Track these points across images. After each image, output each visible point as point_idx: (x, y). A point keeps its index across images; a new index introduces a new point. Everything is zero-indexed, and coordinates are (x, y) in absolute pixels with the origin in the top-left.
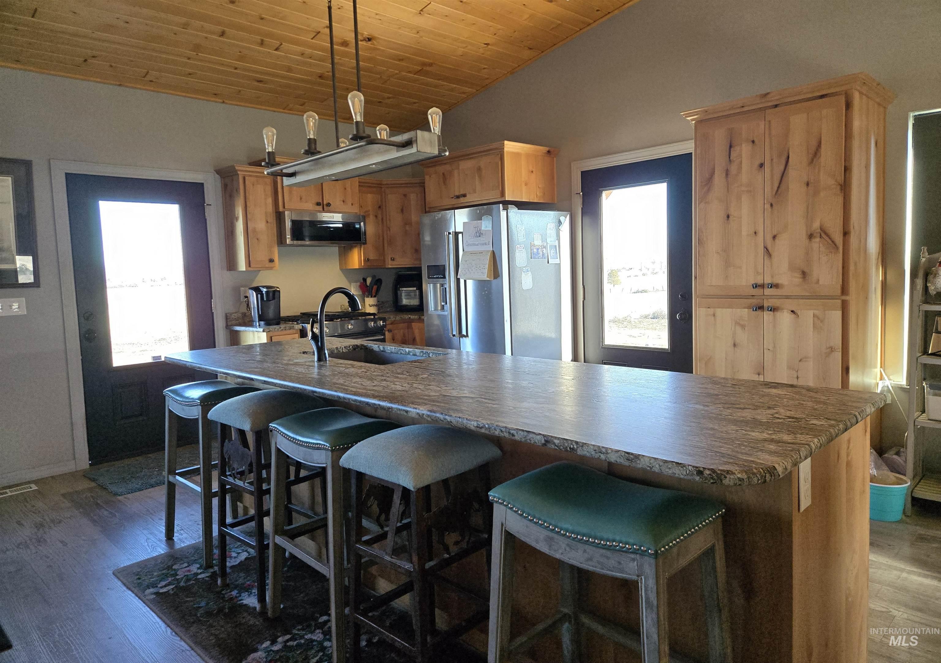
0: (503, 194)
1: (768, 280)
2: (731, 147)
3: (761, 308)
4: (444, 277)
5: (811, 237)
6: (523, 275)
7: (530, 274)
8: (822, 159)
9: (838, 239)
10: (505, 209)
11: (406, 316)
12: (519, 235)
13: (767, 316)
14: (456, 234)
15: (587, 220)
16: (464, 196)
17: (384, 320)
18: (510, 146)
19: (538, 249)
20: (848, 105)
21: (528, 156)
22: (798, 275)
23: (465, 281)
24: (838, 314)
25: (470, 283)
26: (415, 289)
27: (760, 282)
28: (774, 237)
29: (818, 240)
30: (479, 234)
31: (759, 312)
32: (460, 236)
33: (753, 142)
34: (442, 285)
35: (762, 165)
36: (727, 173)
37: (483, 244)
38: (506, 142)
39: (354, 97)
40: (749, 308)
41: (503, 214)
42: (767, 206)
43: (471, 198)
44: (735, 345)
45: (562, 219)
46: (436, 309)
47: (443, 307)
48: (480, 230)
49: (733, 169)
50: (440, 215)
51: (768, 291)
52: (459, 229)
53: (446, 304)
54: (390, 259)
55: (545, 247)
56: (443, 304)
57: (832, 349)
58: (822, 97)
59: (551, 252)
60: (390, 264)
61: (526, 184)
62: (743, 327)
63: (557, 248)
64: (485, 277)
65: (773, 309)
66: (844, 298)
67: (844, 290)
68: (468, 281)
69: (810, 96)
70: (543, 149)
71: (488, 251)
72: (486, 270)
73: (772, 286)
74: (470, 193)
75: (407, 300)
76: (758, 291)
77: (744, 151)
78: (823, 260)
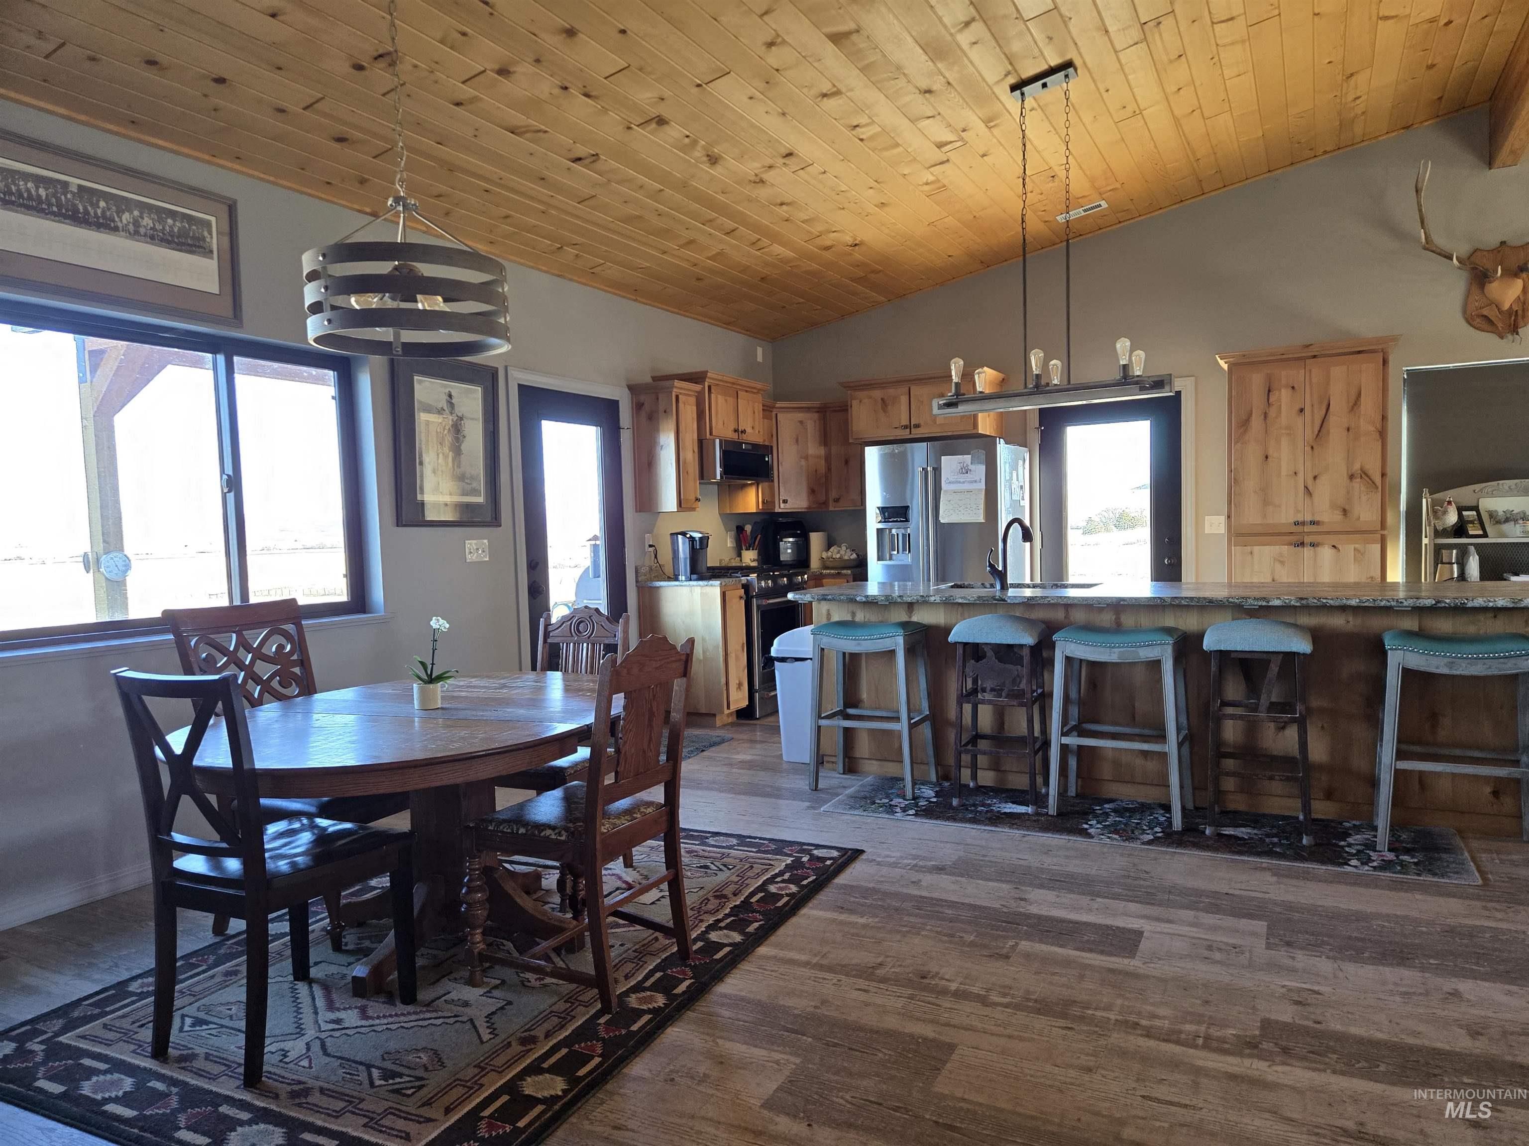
0: (975, 425)
1: (1308, 518)
2: (1269, 391)
3: (1301, 544)
5: (1352, 477)
8: (1362, 408)
9: (1378, 480)
13: (1307, 551)
14: (934, 470)
16: (917, 426)
20: (1385, 362)
22: (1339, 512)
26: (800, 539)
27: (1301, 519)
28: (1315, 478)
29: (1358, 480)
30: (966, 470)
31: (1300, 549)
33: (1293, 388)
35: (1302, 410)
36: (1266, 415)
40: (1288, 544)
42: (1308, 448)
44: (1274, 580)
45: (1026, 455)
49: (1272, 412)
51: (1308, 528)
58: (1359, 352)
62: (1282, 563)
63: (1024, 488)
65: (1314, 545)
66: (1383, 532)
67: (1382, 525)
69: (1346, 351)
73: (1313, 523)
76: (1299, 529)
77: (1284, 396)
78: (1364, 498)
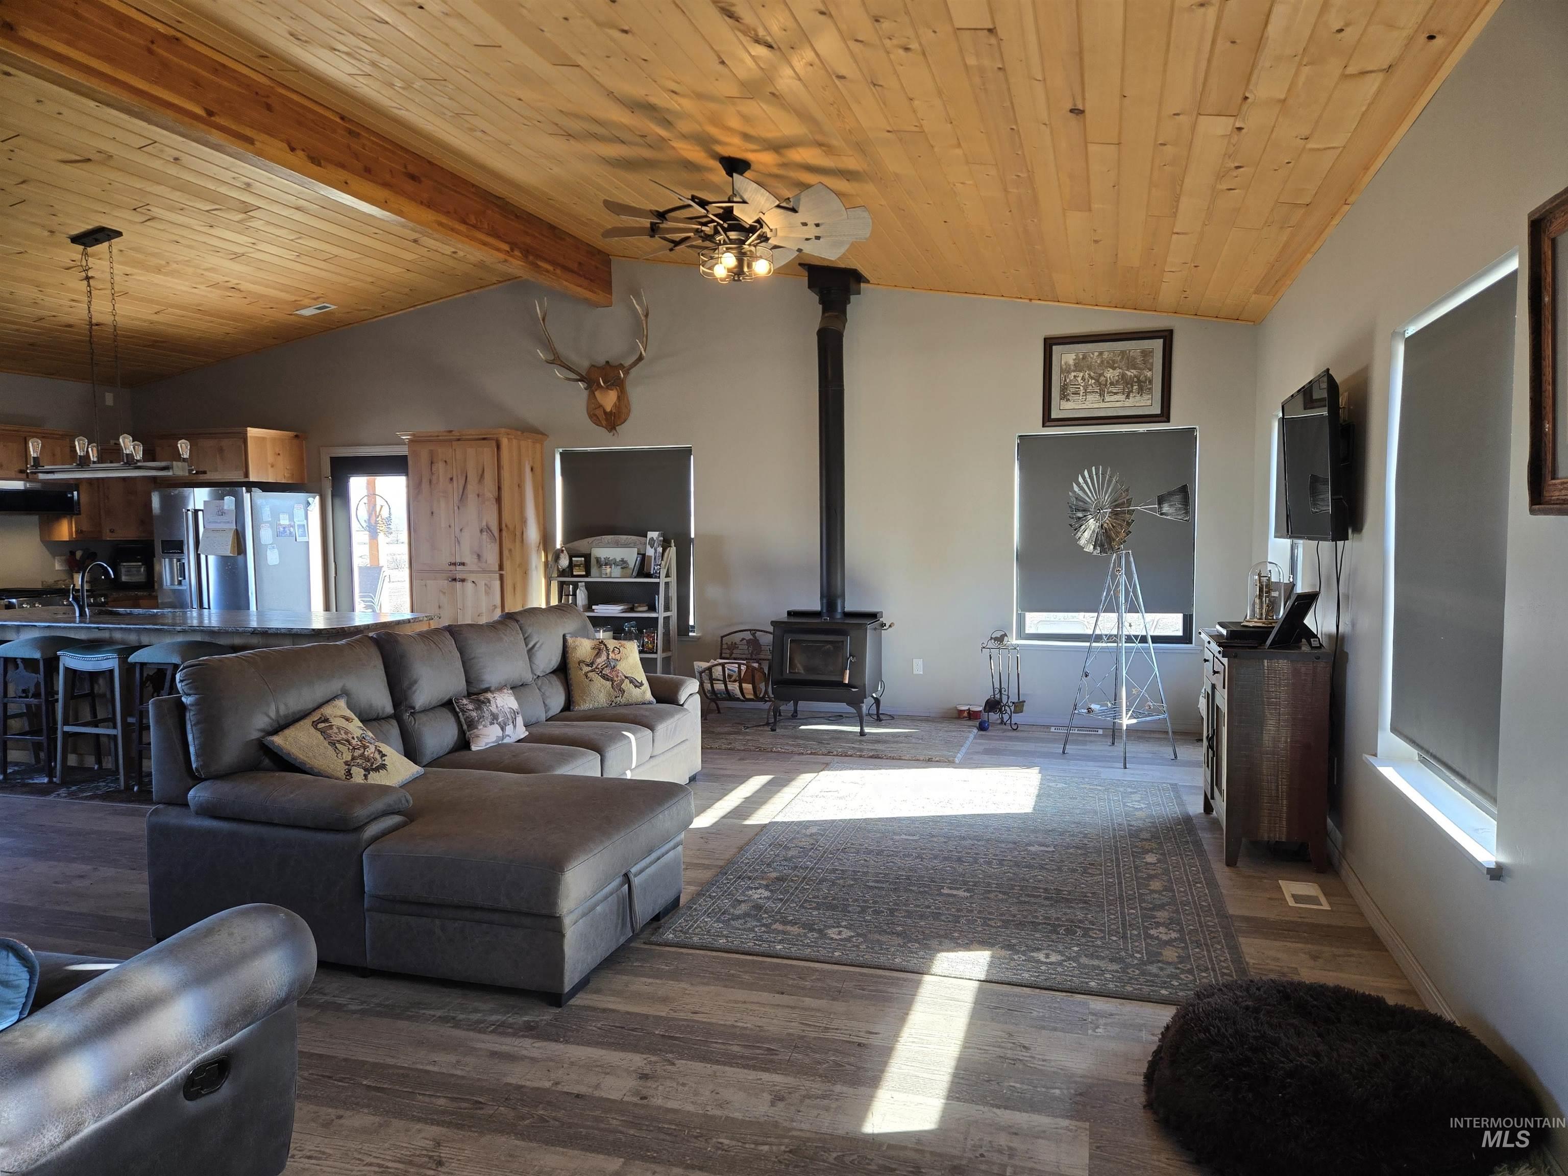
0: (247, 475)
1: (458, 561)
2: (432, 463)
3: (455, 580)
4: (182, 552)
5: (481, 531)
6: (269, 552)
7: (276, 551)
8: (485, 480)
9: (496, 534)
10: (249, 491)
11: (132, 594)
12: (266, 514)
13: (458, 584)
14: (196, 512)
15: (338, 502)
16: (205, 472)
17: (106, 596)
18: (252, 432)
19: (284, 528)
20: (498, 447)
21: (274, 439)
22: (475, 557)
23: (206, 557)
24: (498, 583)
25: (211, 559)
26: (140, 564)
27: (453, 561)
28: (461, 530)
29: (485, 533)
30: (222, 513)
31: (454, 583)
32: (200, 513)
33: (446, 462)
34: (179, 560)
35: (451, 479)
36: (430, 482)
37: (225, 522)
38: (249, 429)
39: (124, 438)
40: (448, 580)
41: (247, 497)
42: (456, 508)
43: (212, 476)
44: (439, 607)
45: (310, 500)
46: (172, 583)
47: (180, 583)
48: (223, 509)
49: (434, 478)
50: (176, 492)
51: (459, 568)
52: (199, 506)
53: (184, 578)
54: (108, 531)
55: (292, 526)
56: (180, 579)
57: (495, 607)
58: (484, 439)
59: (298, 532)
60: (108, 537)
61: (272, 466)
62: (444, 593)
63: (304, 528)
64: (228, 552)
65: (463, 580)
66: (501, 572)
67: (501, 567)
68: (209, 557)
69: (477, 437)
70: (291, 434)
71: (231, 529)
72: (230, 547)
73: (463, 564)
74: (210, 471)
75: (127, 578)
76: (452, 567)
77: (440, 467)
78: (489, 546)
